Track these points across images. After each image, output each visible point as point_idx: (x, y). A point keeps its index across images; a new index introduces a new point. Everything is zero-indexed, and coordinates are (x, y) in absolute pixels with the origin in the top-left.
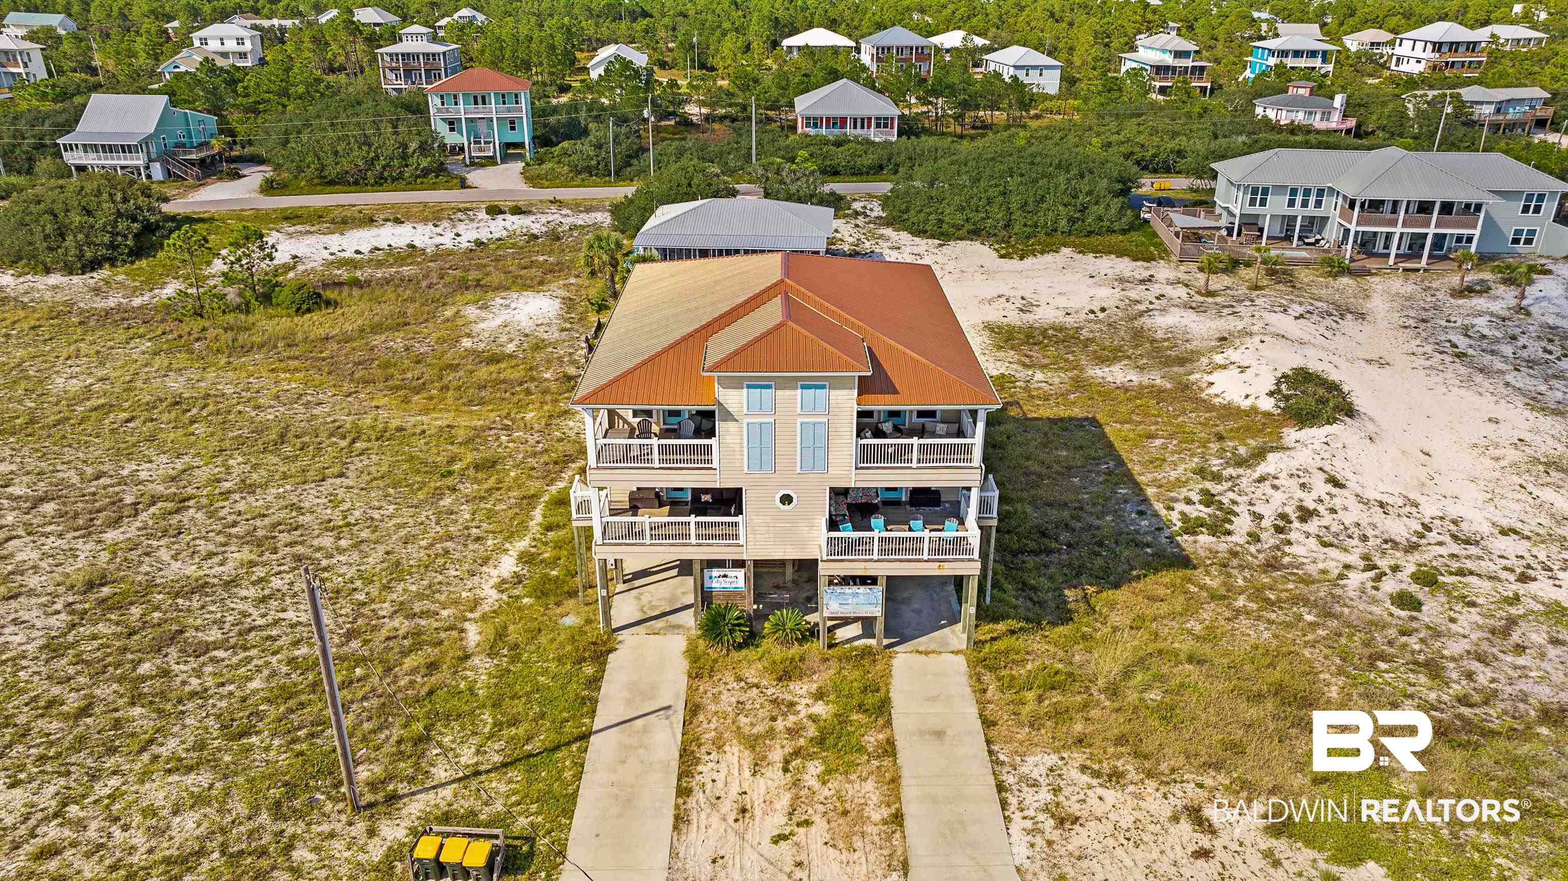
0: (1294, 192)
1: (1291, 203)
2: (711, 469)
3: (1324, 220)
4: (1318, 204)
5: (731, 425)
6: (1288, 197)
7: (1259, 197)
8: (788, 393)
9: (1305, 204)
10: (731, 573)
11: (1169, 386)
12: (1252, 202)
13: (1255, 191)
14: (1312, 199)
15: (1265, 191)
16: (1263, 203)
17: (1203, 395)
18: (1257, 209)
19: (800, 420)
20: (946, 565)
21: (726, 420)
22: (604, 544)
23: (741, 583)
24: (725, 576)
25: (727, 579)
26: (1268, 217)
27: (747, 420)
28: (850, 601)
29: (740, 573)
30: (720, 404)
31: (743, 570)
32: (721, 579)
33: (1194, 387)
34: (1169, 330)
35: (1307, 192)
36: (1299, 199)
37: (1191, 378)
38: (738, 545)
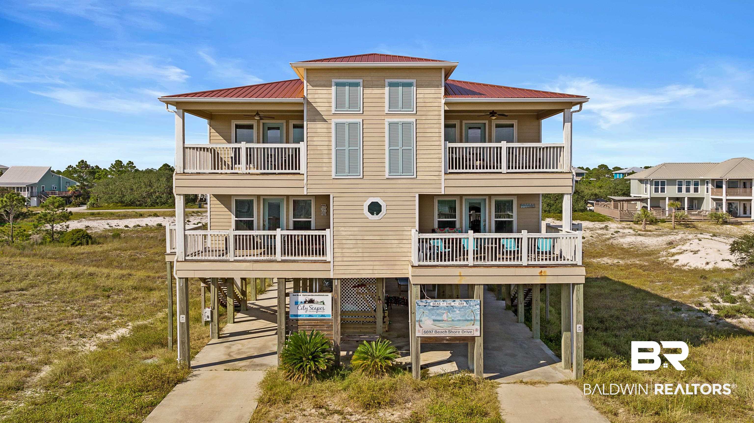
0: (680, 184)
1: (680, 190)
2: (299, 174)
3: (701, 200)
4: (696, 190)
5: (319, 126)
6: (677, 186)
7: (660, 187)
8: (376, 91)
9: (688, 190)
10: (317, 297)
11: (647, 264)
12: (656, 190)
13: (657, 184)
14: (692, 188)
15: (663, 183)
16: (663, 190)
17: (674, 266)
18: (660, 194)
19: (388, 120)
20: (548, 271)
21: (314, 121)
22: (186, 260)
23: (328, 311)
24: (311, 301)
25: (314, 306)
26: (667, 199)
27: (334, 120)
28: (445, 317)
29: (327, 298)
30: (309, 103)
31: (330, 295)
32: (307, 305)
33: (665, 263)
34: (629, 244)
35: (688, 183)
36: (684, 188)
37: (660, 259)
38: (325, 262)
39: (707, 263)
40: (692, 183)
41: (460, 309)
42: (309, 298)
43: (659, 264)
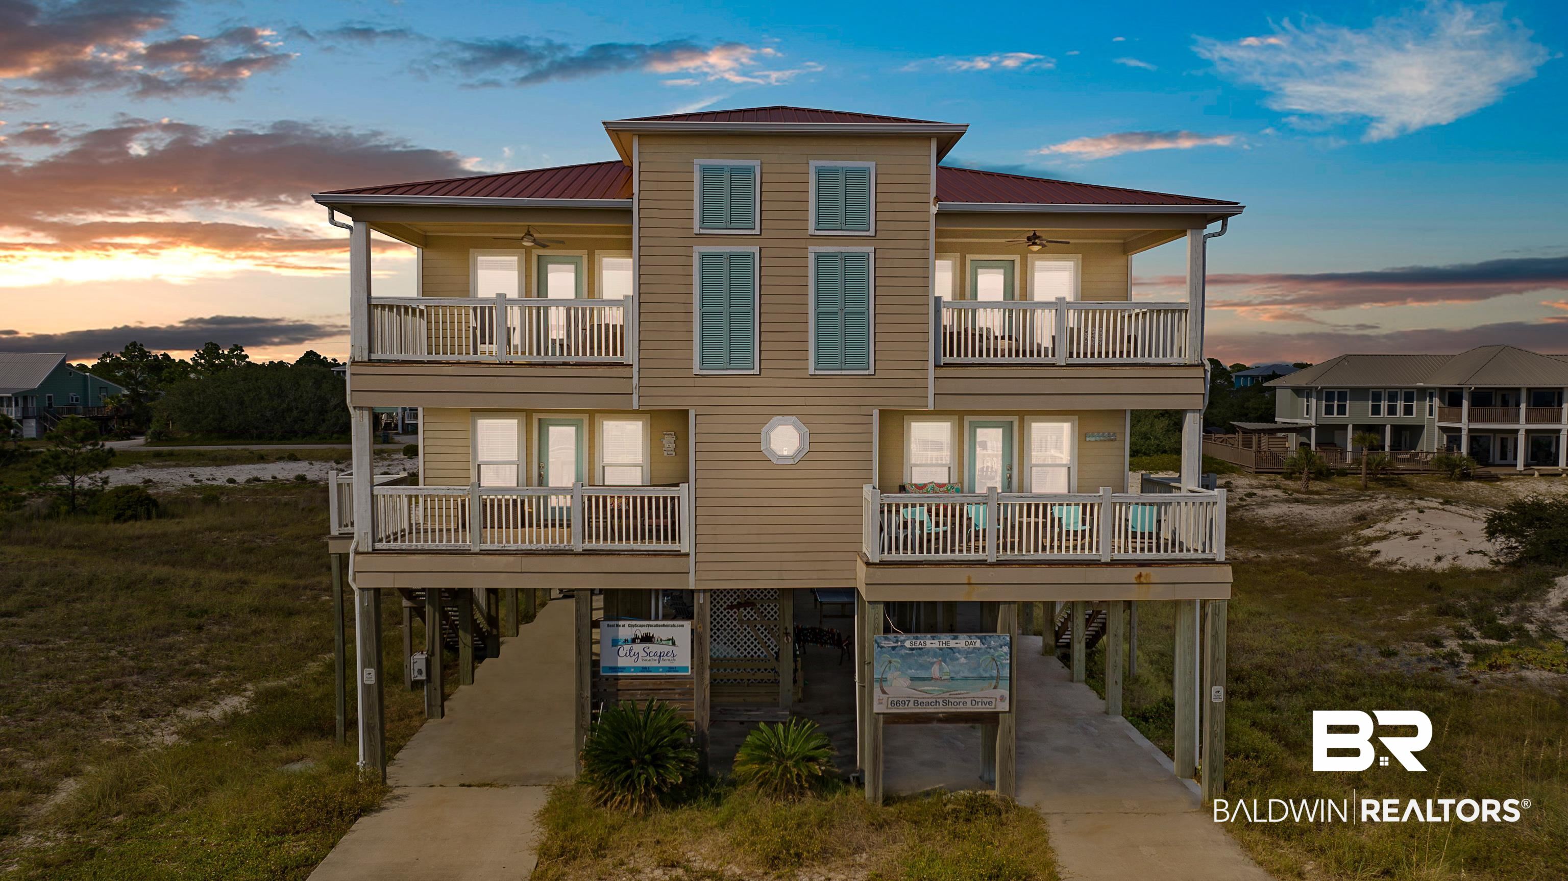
0: (1377, 397)
1: (1376, 410)
2: (621, 364)
4: (1408, 410)
6: (1370, 403)
7: (1336, 403)
8: (790, 185)
9: (1392, 410)
10: (660, 630)
12: (1329, 410)
13: (1329, 396)
14: (1400, 405)
15: (1342, 396)
17: (1370, 564)
18: (1335, 419)
19: (815, 249)
20: (1154, 573)
22: (375, 551)
23: (682, 658)
25: (653, 648)
26: (1350, 427)
27: (699, 249)
28: (935, 671)
29: (682, 631)
32: (638, 648)
33: (1352, 559)
35: (1393, 396)
36: (1384, 405)
37: (1342, 550)
38: (677, 554)
39: (1439, 559)
40: (1401, 395)
41: (967, 653)
42: (641, 632)
43: (1340, 559)
